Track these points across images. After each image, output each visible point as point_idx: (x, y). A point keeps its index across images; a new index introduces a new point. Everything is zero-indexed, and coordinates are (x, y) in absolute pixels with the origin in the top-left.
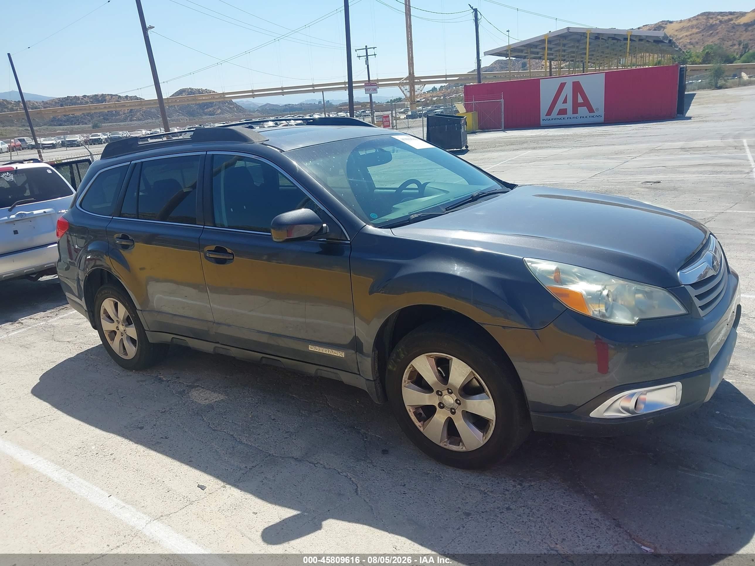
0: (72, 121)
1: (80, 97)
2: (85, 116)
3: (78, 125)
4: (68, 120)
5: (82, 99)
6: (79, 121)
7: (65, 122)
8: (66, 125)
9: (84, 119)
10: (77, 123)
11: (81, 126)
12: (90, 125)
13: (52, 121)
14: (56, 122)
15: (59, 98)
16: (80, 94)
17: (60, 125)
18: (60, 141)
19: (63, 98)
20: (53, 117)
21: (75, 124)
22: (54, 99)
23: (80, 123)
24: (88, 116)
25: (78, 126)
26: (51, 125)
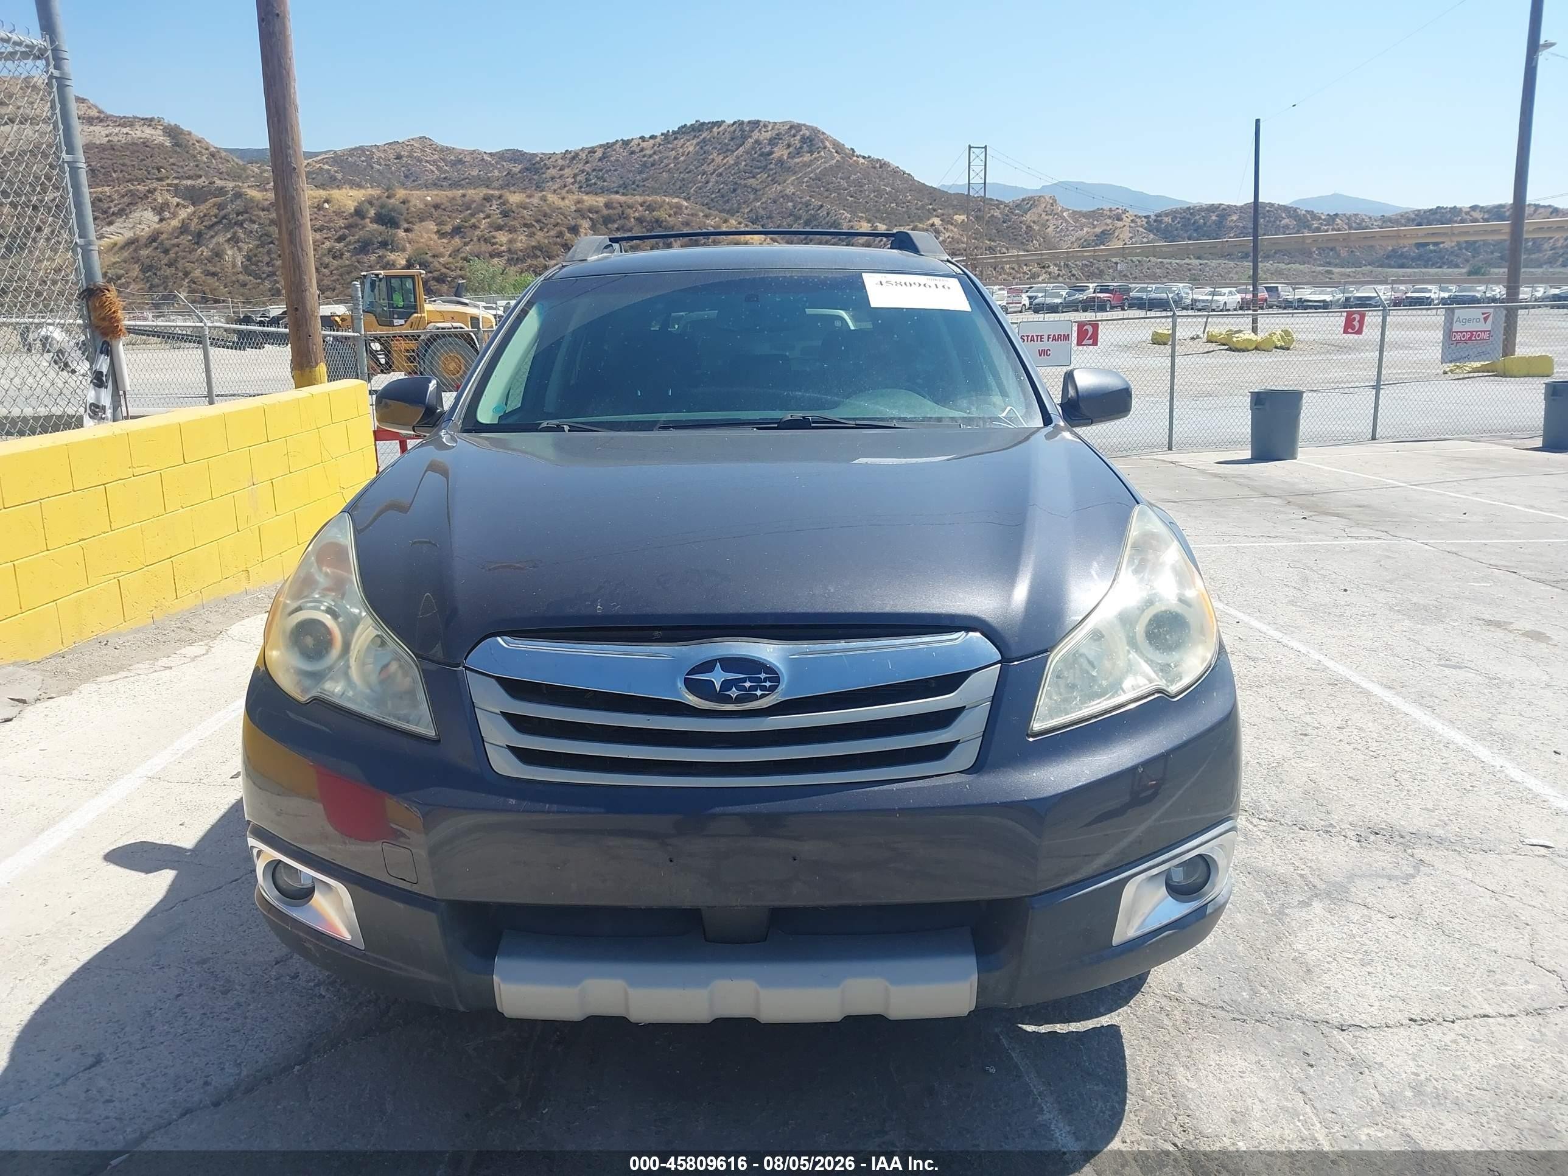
0: (1429, 259)
1: (1464, 210)
2: (1460, 249)
3: (1440, 267)
4: (1420, 257)
5: (1467, 213)
6: (1445, 260)
7: (1413, 259)
8: (1414, 268)
9: (1457, 256)
10: (1439, 265)
11: (1446, 270)
12: (1464, 270)
13: (1388, 257)
14: (1397, 259)
15: (1419, 211)
16: (1465, 203)
17: (1402, 266)
18: (1340, 296)
19: (1425, 212)
20: (1393, 250)
21: (1433, 266)
22: (1407, 213)
23: (1444, 263)
24: (1467, 250)
25: (1437, 270)
26: (1381, 266)
